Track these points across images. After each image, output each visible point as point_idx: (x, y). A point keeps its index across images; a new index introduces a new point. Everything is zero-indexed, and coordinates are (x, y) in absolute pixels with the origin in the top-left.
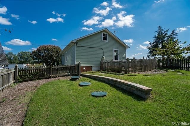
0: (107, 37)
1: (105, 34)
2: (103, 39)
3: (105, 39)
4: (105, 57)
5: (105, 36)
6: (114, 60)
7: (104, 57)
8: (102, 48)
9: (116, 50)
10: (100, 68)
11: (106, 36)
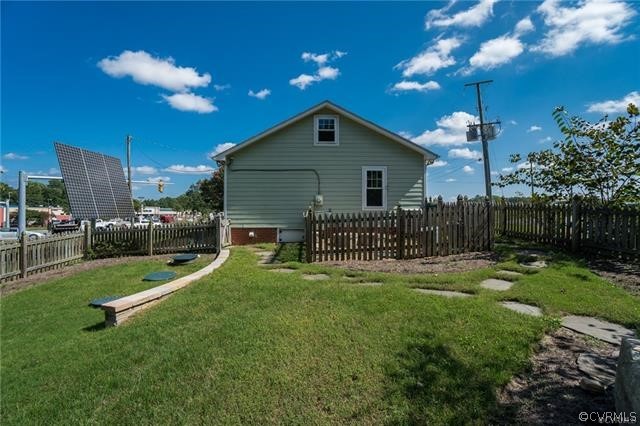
0: (337, 129)
1: (327, 121)
2: (320, 140)
3: (327, 136)
4: (324, 197)
5: (326, 127)
6: (365, 208)
7: (320, 198)
8: (313, 168)
9: (374, 172)
10: (304, 234)
11: (333, 127)
